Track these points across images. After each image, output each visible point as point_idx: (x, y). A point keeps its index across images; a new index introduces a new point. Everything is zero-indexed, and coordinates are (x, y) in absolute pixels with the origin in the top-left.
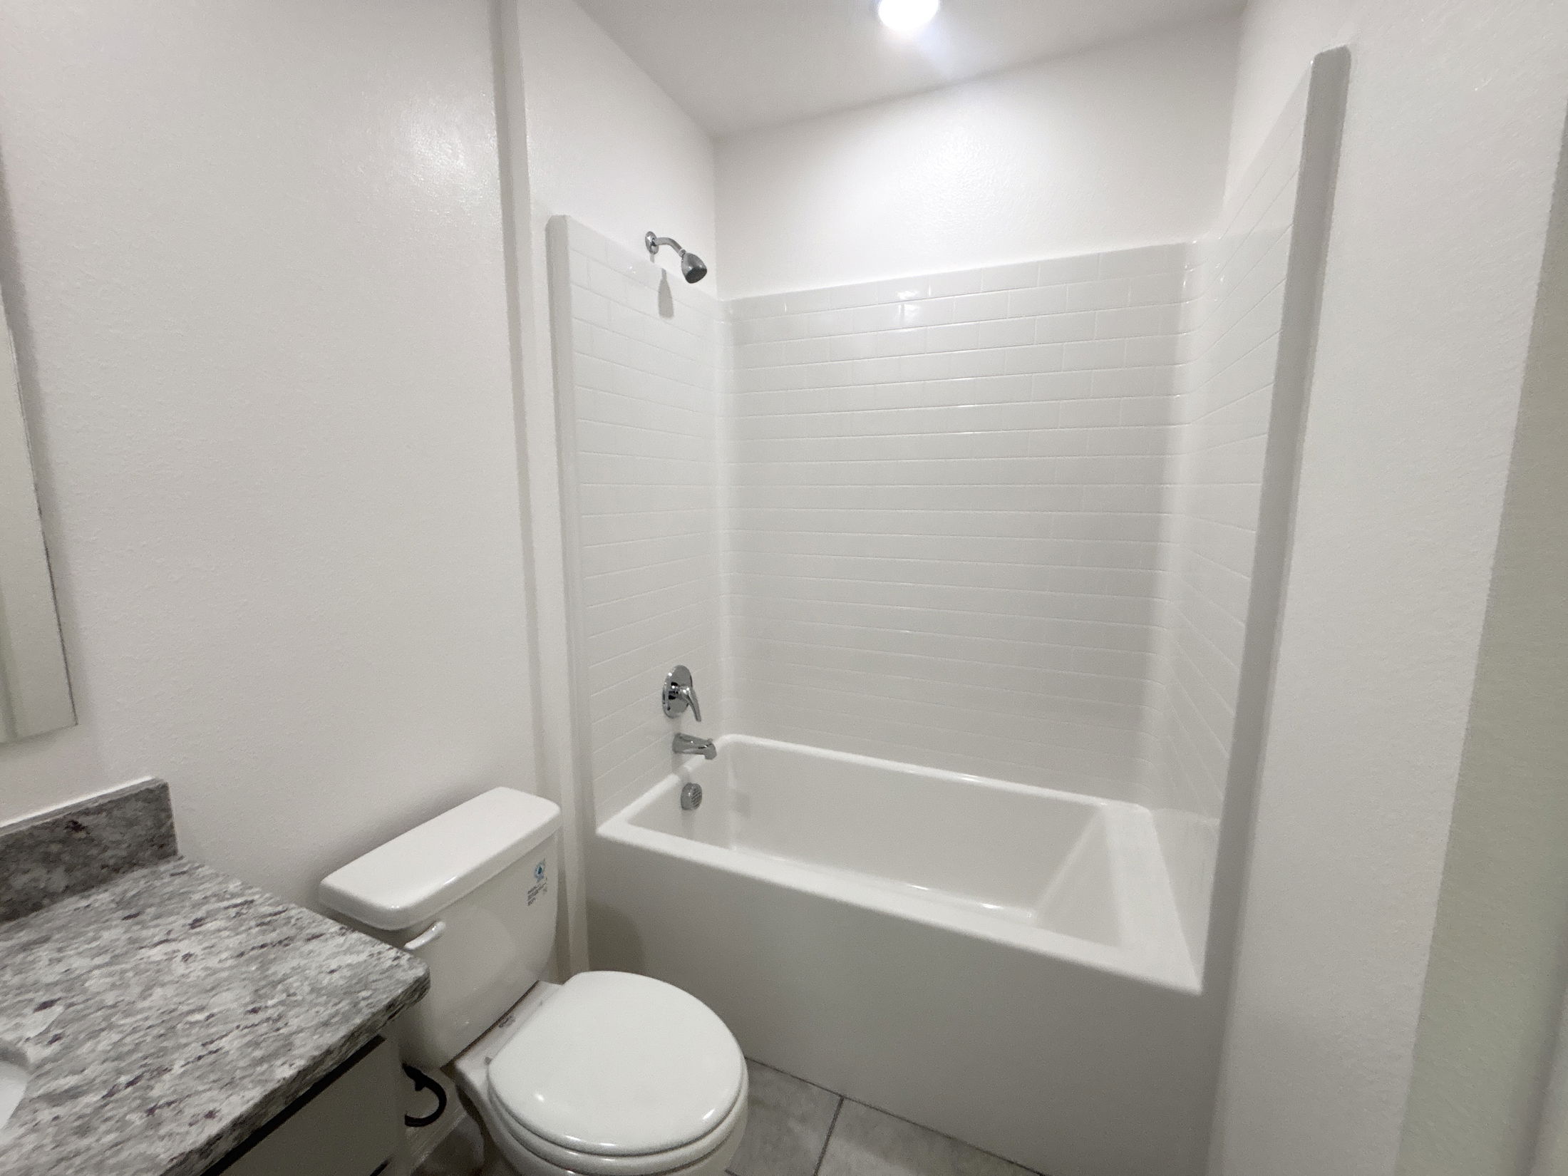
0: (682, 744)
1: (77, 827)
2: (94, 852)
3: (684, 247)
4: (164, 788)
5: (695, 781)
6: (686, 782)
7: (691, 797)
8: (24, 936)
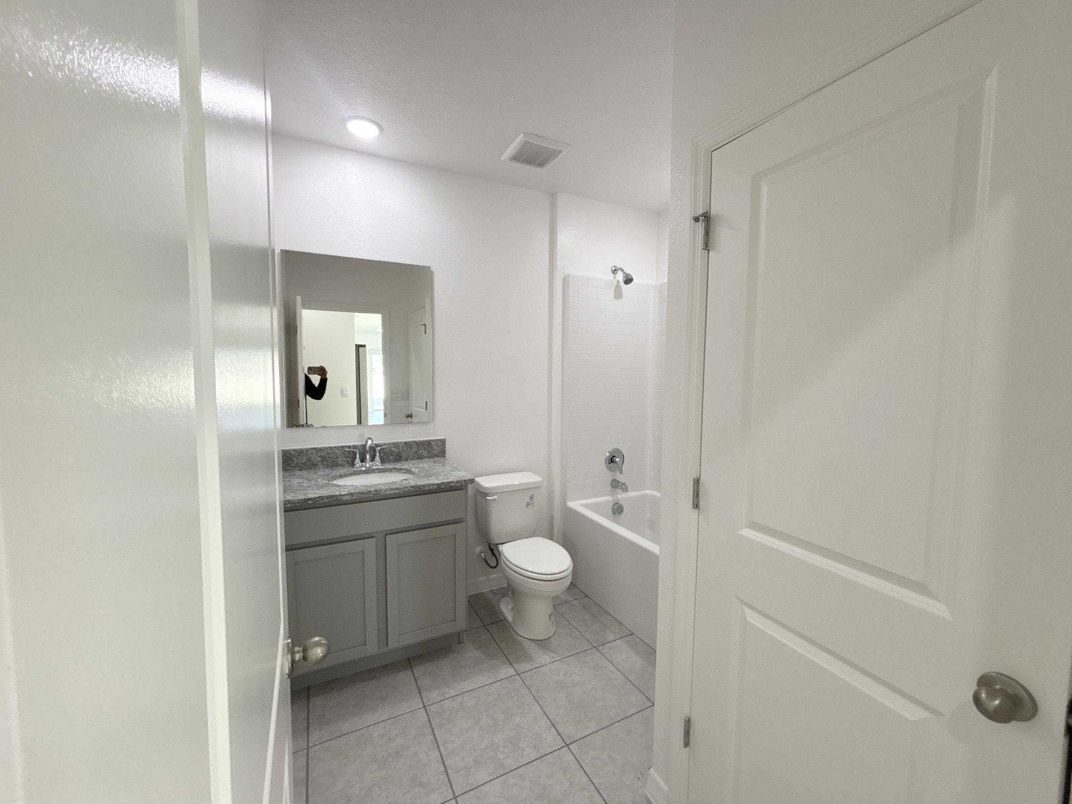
0: (616, 485)
1: (430, 443)
2: (432, 450)
3: (625, 271)
4: (445, 440)
5: (621, 502)
6: (617, 502)
7: (618, 510)
8: (420, 461)
